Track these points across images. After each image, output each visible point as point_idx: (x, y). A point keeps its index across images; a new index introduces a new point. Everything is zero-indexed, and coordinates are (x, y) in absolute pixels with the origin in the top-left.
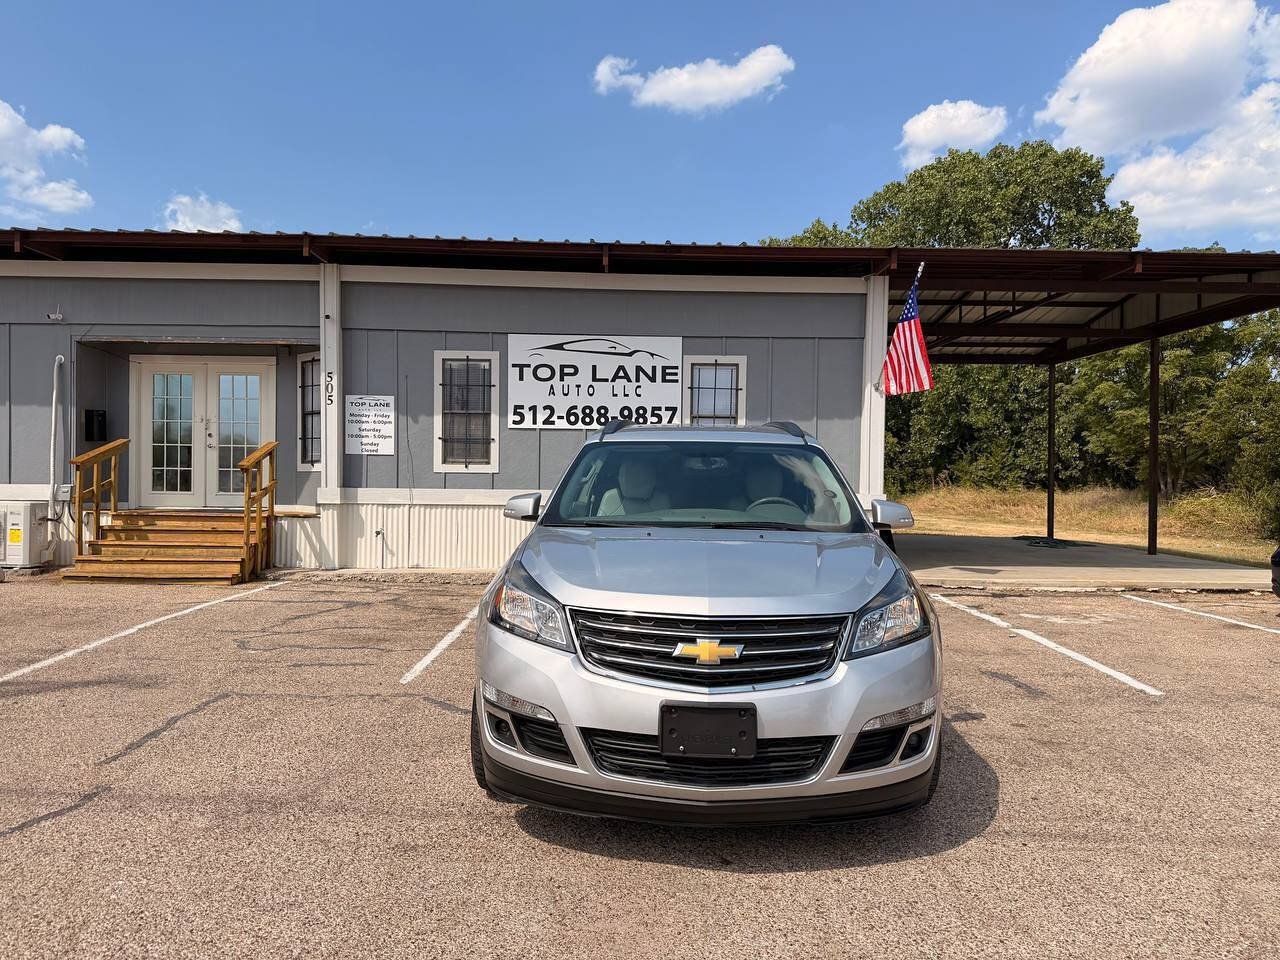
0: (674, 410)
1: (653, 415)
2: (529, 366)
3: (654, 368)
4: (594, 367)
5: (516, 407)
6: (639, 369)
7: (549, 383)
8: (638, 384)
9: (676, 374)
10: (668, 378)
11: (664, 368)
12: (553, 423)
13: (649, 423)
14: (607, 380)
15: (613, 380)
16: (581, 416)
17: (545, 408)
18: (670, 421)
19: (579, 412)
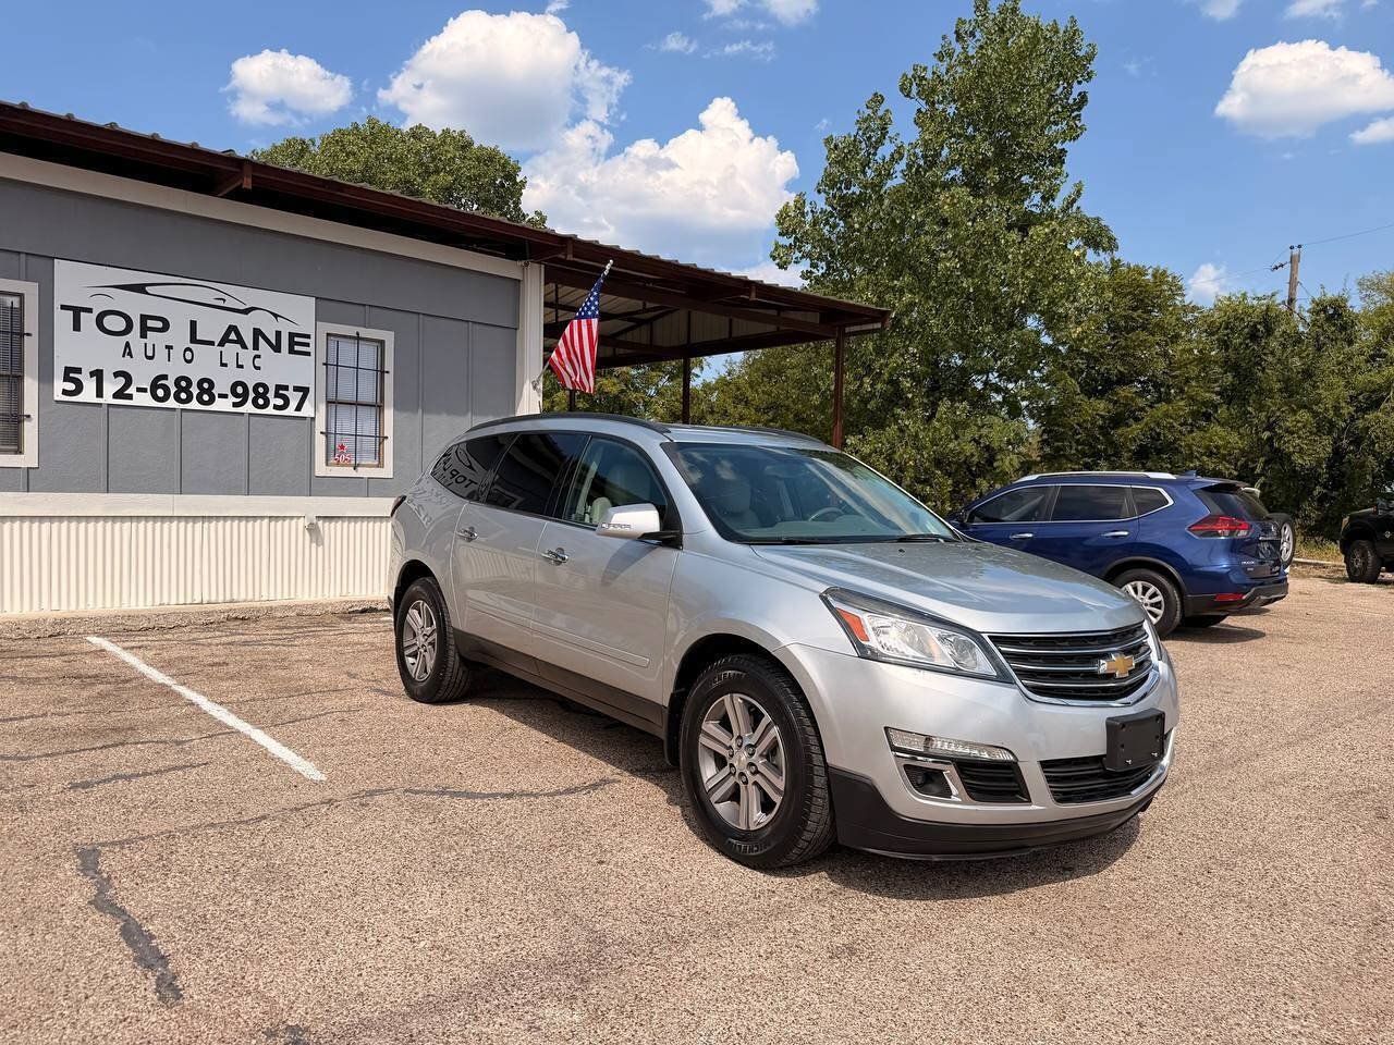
0: (305, 391)
1: (277, 395)
2: (90, 310)
3: (278, 334)
4: (193, 324)
5: (68, 370)
6: (257, 333)
7: (124, 339)
8: (256, 352)
9: (308, 345)
10: (297, 348)
11: (292, 335)
12: (130, 397)
13: (271, 405)
14: (212, 343)
15: (221, 344)
16: (173, 390)
17: (116, 374)
18: (298, 408)
19: (170, 383)
